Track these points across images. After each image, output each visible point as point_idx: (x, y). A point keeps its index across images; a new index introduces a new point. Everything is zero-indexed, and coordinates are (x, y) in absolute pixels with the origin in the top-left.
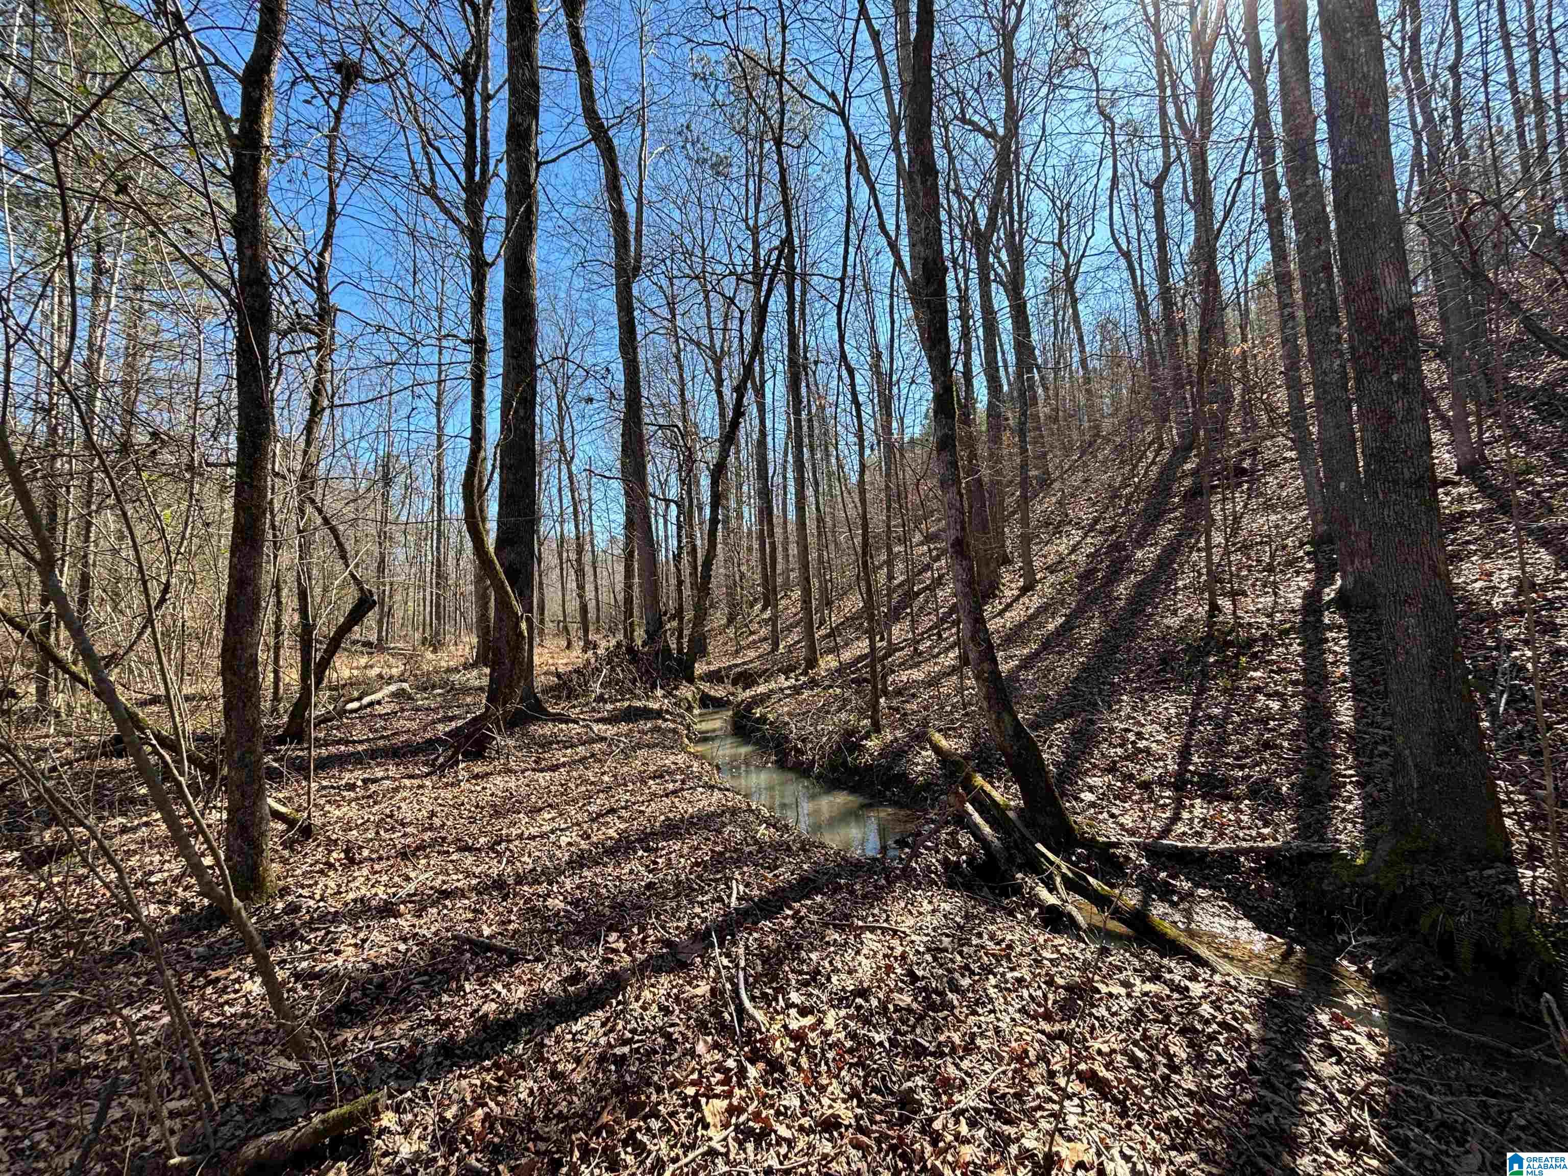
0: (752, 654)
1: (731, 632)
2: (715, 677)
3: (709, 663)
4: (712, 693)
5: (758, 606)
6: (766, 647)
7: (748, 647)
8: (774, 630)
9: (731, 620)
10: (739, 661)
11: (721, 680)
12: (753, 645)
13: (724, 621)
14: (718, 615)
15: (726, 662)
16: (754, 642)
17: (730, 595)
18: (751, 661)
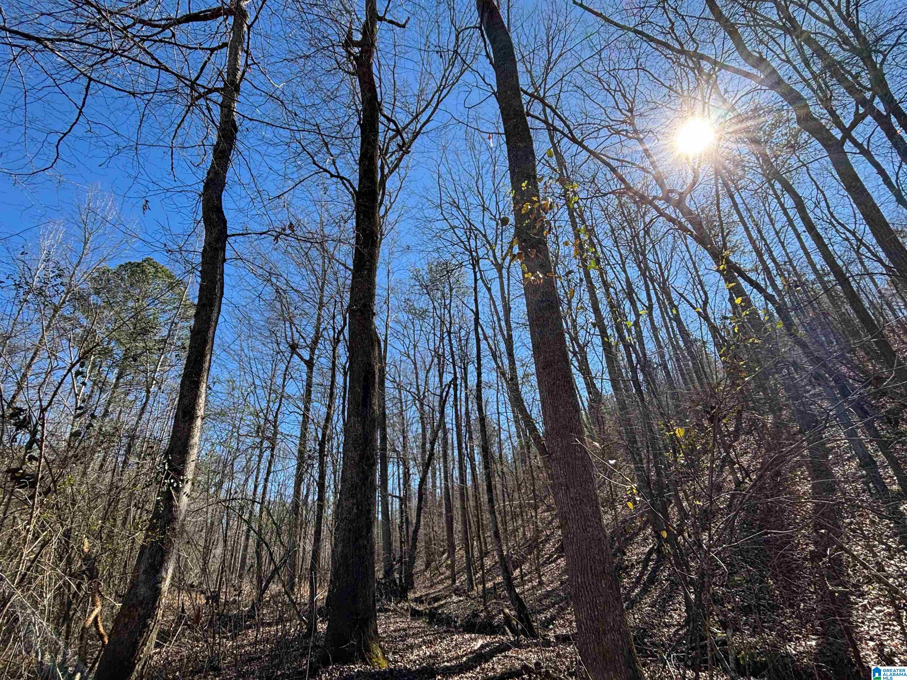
0: (441, 587)
1: (428, 574)
2: (419, 600)
3: (415, 593)
4: (417, 608)
5: (445, 556)
6: (449, 582)
7: (438, 583)
8: (453, 571)
9: (428, 565)
10: (433, 591)
11: (422, 602)
12: (441, 582)
13: (423, 567)
14: (419, 562)
15: (424, 592)
16: (442, 580)
17: (427, 547)
18: (440, 591)
